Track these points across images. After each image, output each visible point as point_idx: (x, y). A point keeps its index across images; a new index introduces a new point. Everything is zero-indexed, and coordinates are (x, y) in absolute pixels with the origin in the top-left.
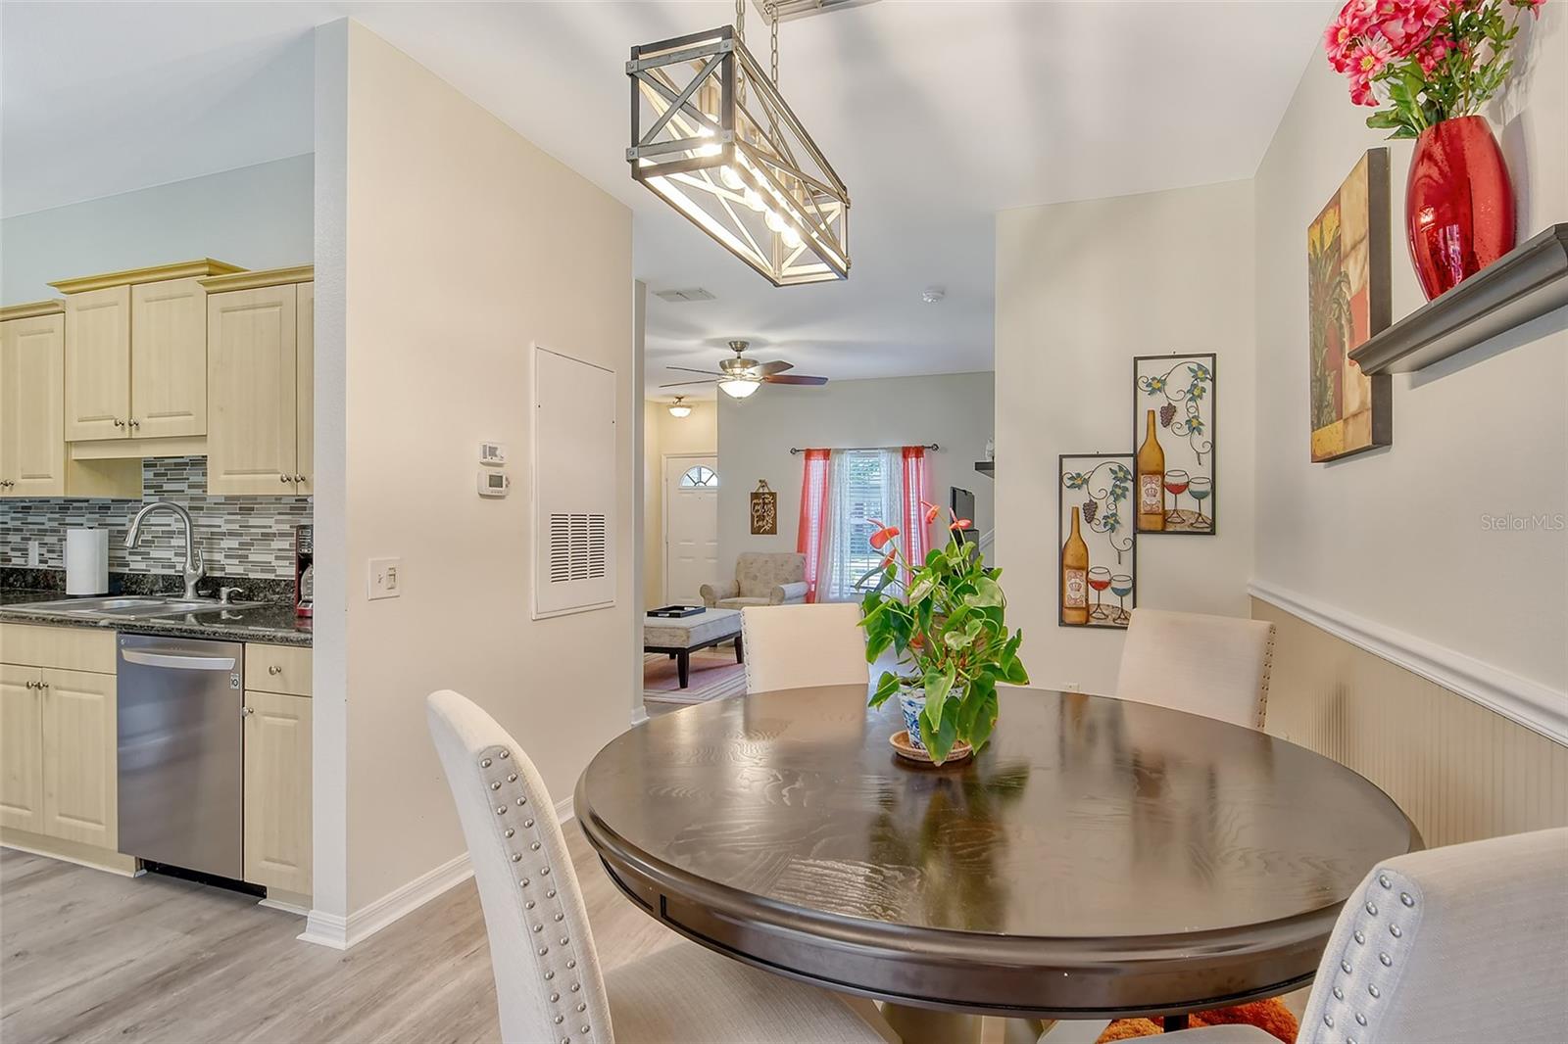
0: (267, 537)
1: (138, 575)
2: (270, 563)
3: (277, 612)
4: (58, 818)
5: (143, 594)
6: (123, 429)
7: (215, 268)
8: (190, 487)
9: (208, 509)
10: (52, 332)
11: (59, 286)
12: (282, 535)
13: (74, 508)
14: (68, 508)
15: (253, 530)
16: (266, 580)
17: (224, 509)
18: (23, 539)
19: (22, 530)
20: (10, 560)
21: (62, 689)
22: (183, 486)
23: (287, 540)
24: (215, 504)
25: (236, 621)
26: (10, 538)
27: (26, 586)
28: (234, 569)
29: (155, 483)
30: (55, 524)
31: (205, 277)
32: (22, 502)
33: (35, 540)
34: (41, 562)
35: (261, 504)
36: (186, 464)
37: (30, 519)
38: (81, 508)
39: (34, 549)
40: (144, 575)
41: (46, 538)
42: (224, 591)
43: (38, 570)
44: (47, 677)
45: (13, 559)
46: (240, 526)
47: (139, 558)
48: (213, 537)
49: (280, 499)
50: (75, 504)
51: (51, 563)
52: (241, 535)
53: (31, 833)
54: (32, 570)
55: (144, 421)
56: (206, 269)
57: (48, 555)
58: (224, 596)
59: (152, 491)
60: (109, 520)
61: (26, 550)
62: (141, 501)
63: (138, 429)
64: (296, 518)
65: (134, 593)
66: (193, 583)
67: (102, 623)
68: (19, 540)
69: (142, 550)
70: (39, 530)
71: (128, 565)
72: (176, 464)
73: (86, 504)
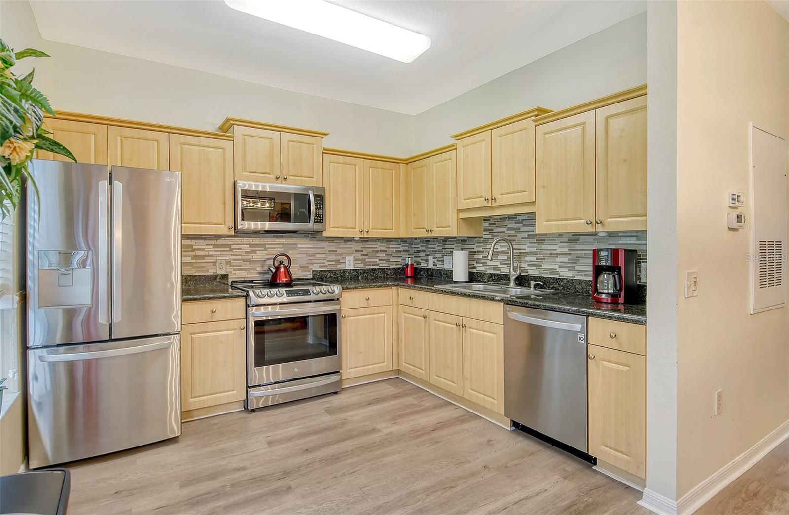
0: (555, 255)
1: (482, 273)
2: (556, 269)
3: (561, 296)
4: (470, 391)
5: (484, 282)
6: (488, 202)
7: (540, 111)
8: (508, 230)
9: (518, 240)
10: (451, 159)
11: (454, 137)
12: (531, 253)
13: (449, 241)
14: (447, 241)
15: (544, 252)
16: (554, 278)
17: (527, 241)
18: (426, 255)
19: (425, 251)
20: (420, 264)
21: (473, 328)
22: (504, 229)
23: (567, 257)
24: (522, 238)
25: (538, 299)
26: (420, 255)
27: (428, 276)
28: (533, 272)
29: (489, 228)
30: (441, 248)
31: (534, 118)
32: (425, 238)
33: (431, 256)
34: (434, 265)
35: (550, 237)
36: (506, 218)
37: (429, 246)
38: (452, 241)
39: (431, 259)
40: (484, 273)
41: (436, 255)
42: (532, 283)
43: (433, 269)
44: (465, 322)
45: (422, 264)
46: (537, 250)
47: (481, 265)
48: (520, 255)
49: (562, 235)
50: (450, 239)
51: (438, 266)
52: (537, 254)
53: (455, 395)
54: (431, 269)
55: (498, 197)
56: (536, 113)
57: (437, 262)
58: (532, 286)
59: (488, 232)
60: (466, 247)
61: (428, 260)
62: (482, 237)
63: (495, 201)
64: (572, 245)
65: (479, 281)
66: (514, 278)
67: (497, 298)
68: (441, 256)
69: (483, 261)
70: (417, 251)
71: (476, 268)
72: (500, 219)
73: (455, 239)
